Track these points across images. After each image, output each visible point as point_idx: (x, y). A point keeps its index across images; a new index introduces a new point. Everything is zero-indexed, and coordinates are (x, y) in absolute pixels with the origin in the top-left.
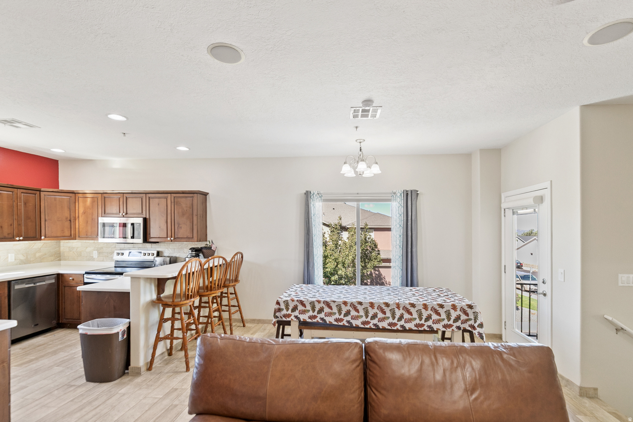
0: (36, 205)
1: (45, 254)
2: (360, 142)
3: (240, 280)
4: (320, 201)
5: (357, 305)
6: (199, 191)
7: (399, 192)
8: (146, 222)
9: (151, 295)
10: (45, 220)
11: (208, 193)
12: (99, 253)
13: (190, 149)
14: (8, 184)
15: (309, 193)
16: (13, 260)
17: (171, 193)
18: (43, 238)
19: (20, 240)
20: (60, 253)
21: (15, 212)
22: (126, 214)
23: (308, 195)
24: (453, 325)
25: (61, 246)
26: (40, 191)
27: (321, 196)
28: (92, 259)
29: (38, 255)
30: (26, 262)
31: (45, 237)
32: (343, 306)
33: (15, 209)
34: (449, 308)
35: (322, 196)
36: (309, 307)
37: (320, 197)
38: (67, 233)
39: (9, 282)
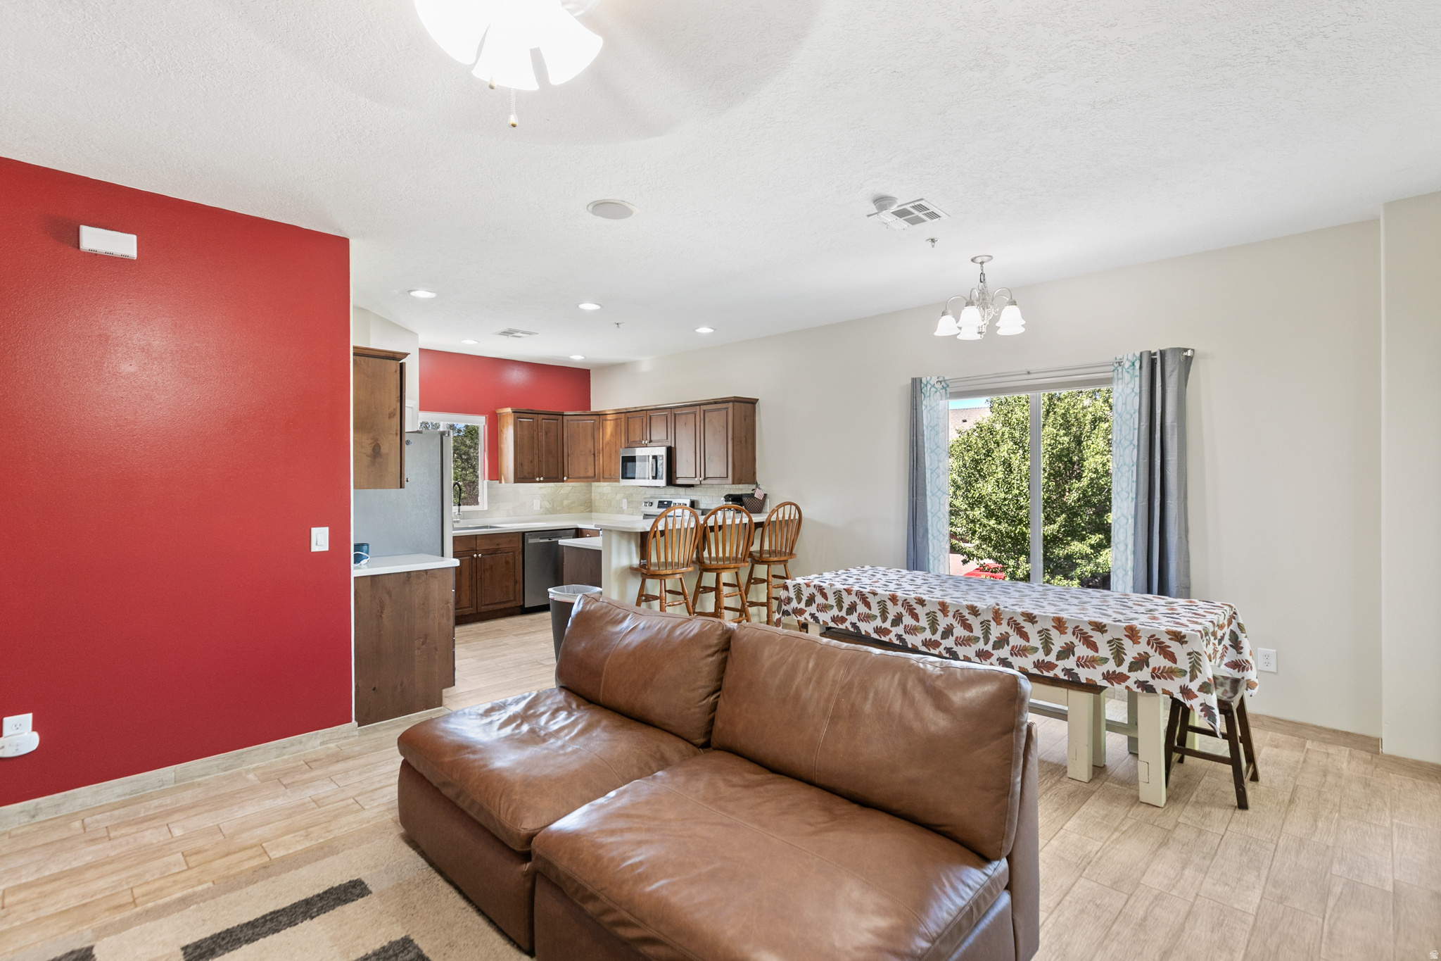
0: (557, 436)
1: (574, 503)
2: (982, 263)
3: (795, 554)
4: (944, 398)
5: (915, 606)
6: (735, 397)
7: (1127, 359)
8: (671, 452)
9: (631, 558)
10: (568, 455)
11: (757, 400)
12: (629, 502)
13: (715, 330)
14: (528, 410)
15: (918, 382)
16: (539, 508)
17: (700, 405)
18: (565, 478)
19: (540, 482)
20: (591, 502)
21: (536, 446)
22: (650, 441)
23: (917, 387)
24: (1129, 677)
25: (593, 491)
26: (563, 415)
27: (945, 386)
28: (621, 511)
29: (565, 502)
30: (552, 511)
31: (568, 478)
32: (889, 604)
33: (536, 441)
34: (1121, 634)
35: (948, 386)
36: (832, 601)
37: (943, 388)
38: (591, 473)
39: (524, 533)
